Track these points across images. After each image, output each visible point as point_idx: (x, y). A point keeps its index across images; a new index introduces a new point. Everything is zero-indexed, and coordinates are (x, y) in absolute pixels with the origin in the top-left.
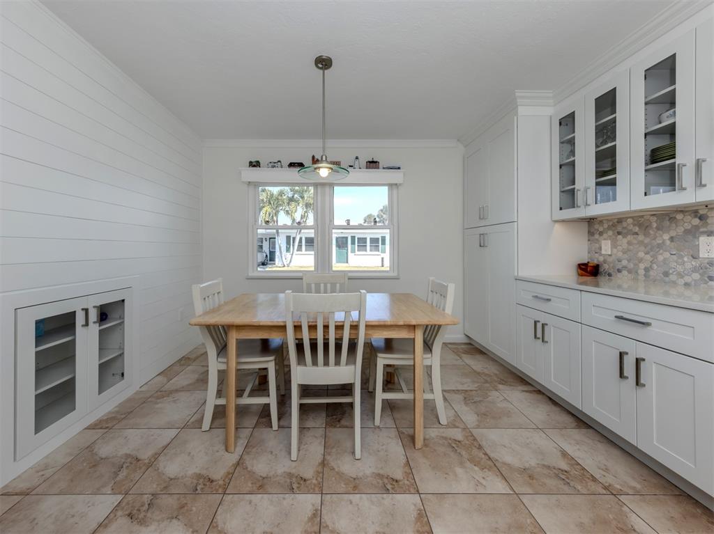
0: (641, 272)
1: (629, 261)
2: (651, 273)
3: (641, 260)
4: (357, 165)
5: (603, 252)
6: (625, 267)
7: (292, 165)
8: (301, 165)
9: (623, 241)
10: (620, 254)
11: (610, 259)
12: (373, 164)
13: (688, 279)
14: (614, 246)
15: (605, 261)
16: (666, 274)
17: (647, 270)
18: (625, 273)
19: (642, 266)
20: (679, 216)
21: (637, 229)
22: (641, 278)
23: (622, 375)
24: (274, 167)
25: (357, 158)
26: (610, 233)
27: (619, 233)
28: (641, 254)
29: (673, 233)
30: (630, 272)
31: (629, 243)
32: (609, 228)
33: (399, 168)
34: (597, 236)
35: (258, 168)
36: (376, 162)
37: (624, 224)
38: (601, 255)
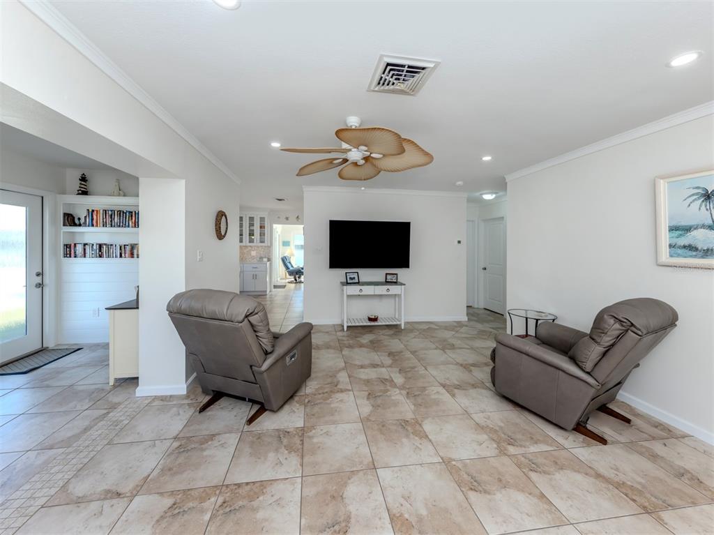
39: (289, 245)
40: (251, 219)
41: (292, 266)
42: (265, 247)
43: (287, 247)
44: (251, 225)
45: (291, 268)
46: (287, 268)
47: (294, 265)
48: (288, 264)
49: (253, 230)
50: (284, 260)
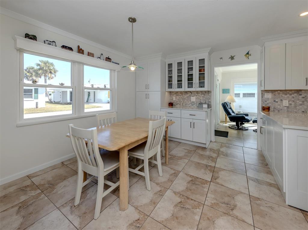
0: (181, 104)
1: (179, 102)
2: (183, 104)
3: (181, 102)
4: (102, 58)
5: (174, 100)
6: (178, 103)
7: (63, 47)
8: (71, 49)
9: (178, 97)
10: (177, 100)
11: (175, 102)
12: (108, 59)
13: (189, 105)
14: (176, 98)
15: (174, 102)
16: (186, 105)
17: (182, 104)
18: (178, 105)
19: (182, 103)
20: (188, 92)
21: (180, 95)
22: (181, 106)
23: (191, 127)
24: (50, 44)
25: (102, 54)
26: (175, 95)
27: (177, 95)
28: (181, 100)
29: (187, 96)
30: (179, 104)
31: (179, 98)
32: (175, 94)
33: (119, 64)
34: (172, 96)
35: (35, 41)
36: (110, 59)
37: (178, 93)
38: (173, 100)
39: (229, 93)
40: (190, 63)
41: (233, 112)
42: (205, 92)
43: (228, 94)
44: (190, 69)
45: (233, 114)
46: (228, 113)
47: (234, 111)
48: (230, 110)
49: (192, 75)
50: (225, 106)
